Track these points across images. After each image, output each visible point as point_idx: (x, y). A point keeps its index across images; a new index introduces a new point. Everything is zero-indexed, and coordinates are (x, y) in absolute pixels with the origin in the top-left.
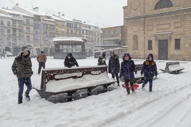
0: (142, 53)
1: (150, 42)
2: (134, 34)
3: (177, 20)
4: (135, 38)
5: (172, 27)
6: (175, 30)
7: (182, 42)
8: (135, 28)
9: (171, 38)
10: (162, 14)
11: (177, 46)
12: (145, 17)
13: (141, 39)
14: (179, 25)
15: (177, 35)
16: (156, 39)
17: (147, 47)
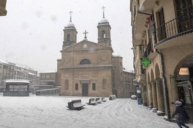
0: (71, 92)
1: (77, 85)
2: (66, 79)
3: (93, 72)
4: (67, 82)
5: (91, 76)
6: (92, 78)
7: (96, 86)
8: (67, 75)
9: (90, 83)
10: (84, 68)
11: (94, 88)
12: (74, 69)
13: (70, 83)
14: (94, 75)
15: (94, 81)
16: (81, 83)
17: (74, 88)
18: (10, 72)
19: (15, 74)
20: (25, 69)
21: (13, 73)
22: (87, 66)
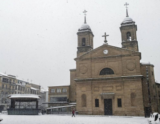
0: (90, 110)
1: (97, 101)
2: (83, 93)
3: (118, 84)
4: (84, 97)
5: (115, 90)
6: (118, 92)
7: (123, 102)
8: (84, 89)
9: (114, 98)
10: (106, 79)
11: (120, 105)
12: (93, 80)
13: (89, 98)
14: (120, 88)
15: (119, 96)
16: (102, 98)
17: (94, 105)
18: (10, 87)
19: (16, 89)
20: (27, 83)
21: (13, 88)
22: (109, 76)
